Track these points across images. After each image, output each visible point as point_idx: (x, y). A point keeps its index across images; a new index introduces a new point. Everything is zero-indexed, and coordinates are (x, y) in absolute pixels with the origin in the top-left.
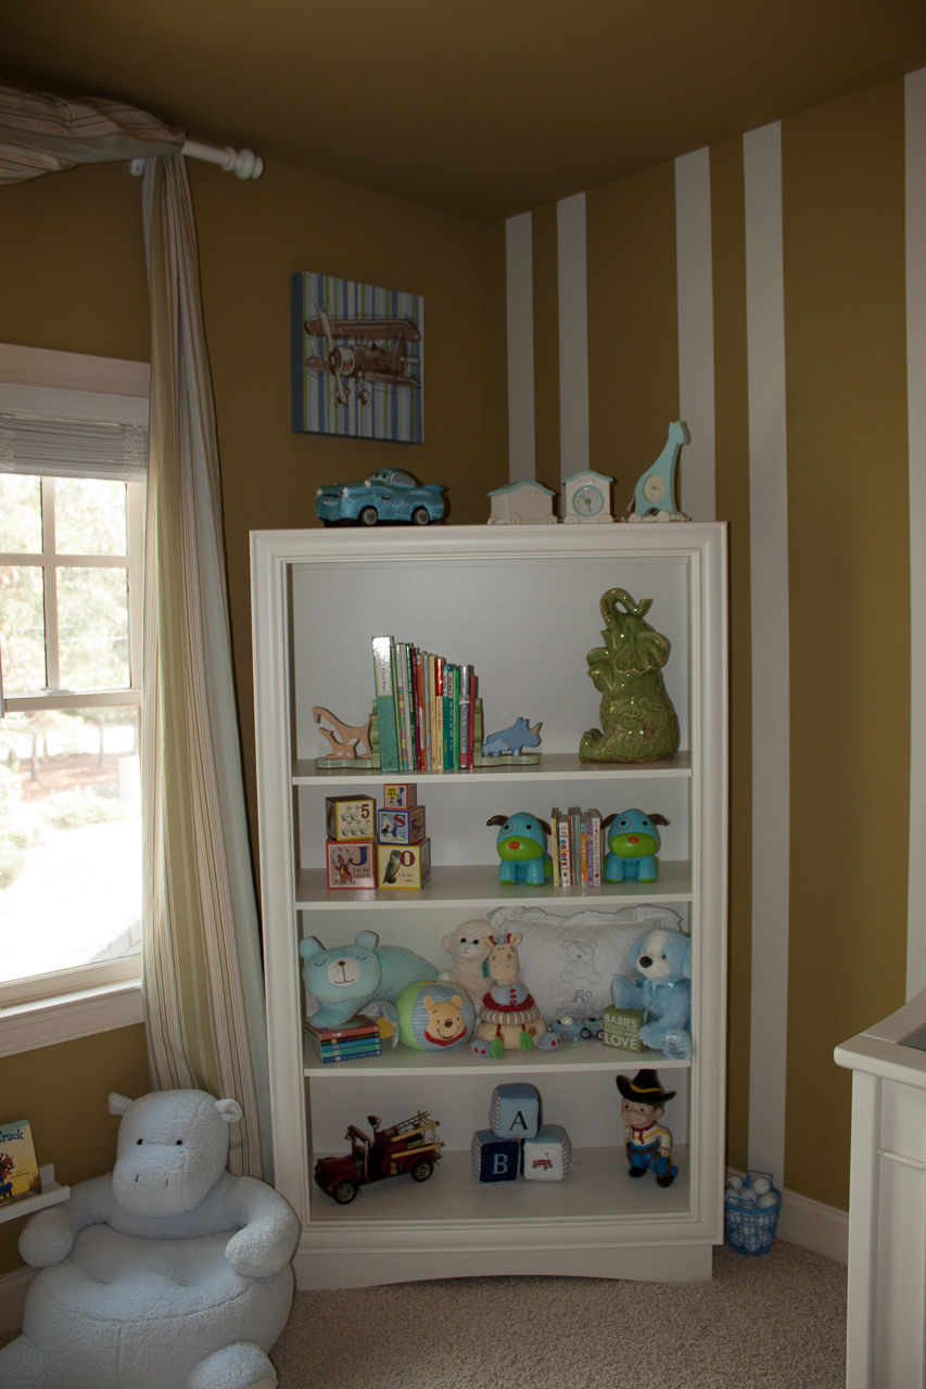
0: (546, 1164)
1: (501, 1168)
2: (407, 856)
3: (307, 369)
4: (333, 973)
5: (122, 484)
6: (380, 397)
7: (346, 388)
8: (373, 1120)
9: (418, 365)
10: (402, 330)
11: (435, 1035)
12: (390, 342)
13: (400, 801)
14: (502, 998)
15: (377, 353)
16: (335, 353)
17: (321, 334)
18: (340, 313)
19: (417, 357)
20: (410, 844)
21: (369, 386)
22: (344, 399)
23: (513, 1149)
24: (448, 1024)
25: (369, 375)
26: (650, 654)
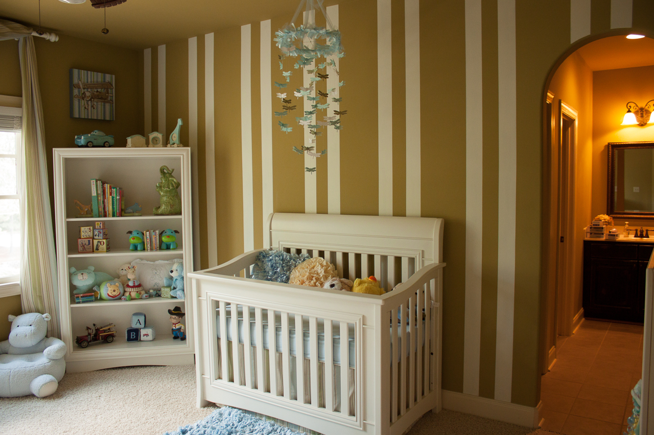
0: (147, 335)
1: (133, 337)
2: (102, 242)
3: (75, 99)
4: (80, 277)
5: (14, 133)
6: (100, 106)
7: (88, 104)
8: (94, 325)
9: (112, 96)
10: (107, 86)
11: (110, 295)
12: (103, 90)
13: (100, 227)
14: (131, 284)
15: (98, 93)
16: (84, 93)
17: (79, 88)
18: (86, 81)
19: (112, 94)
20: (103, 239)
21: (95, 103)
22: (87, 107)
23: (137, 331)
24: (114, 291)
25: (95, 100)
26: (172, 184)
